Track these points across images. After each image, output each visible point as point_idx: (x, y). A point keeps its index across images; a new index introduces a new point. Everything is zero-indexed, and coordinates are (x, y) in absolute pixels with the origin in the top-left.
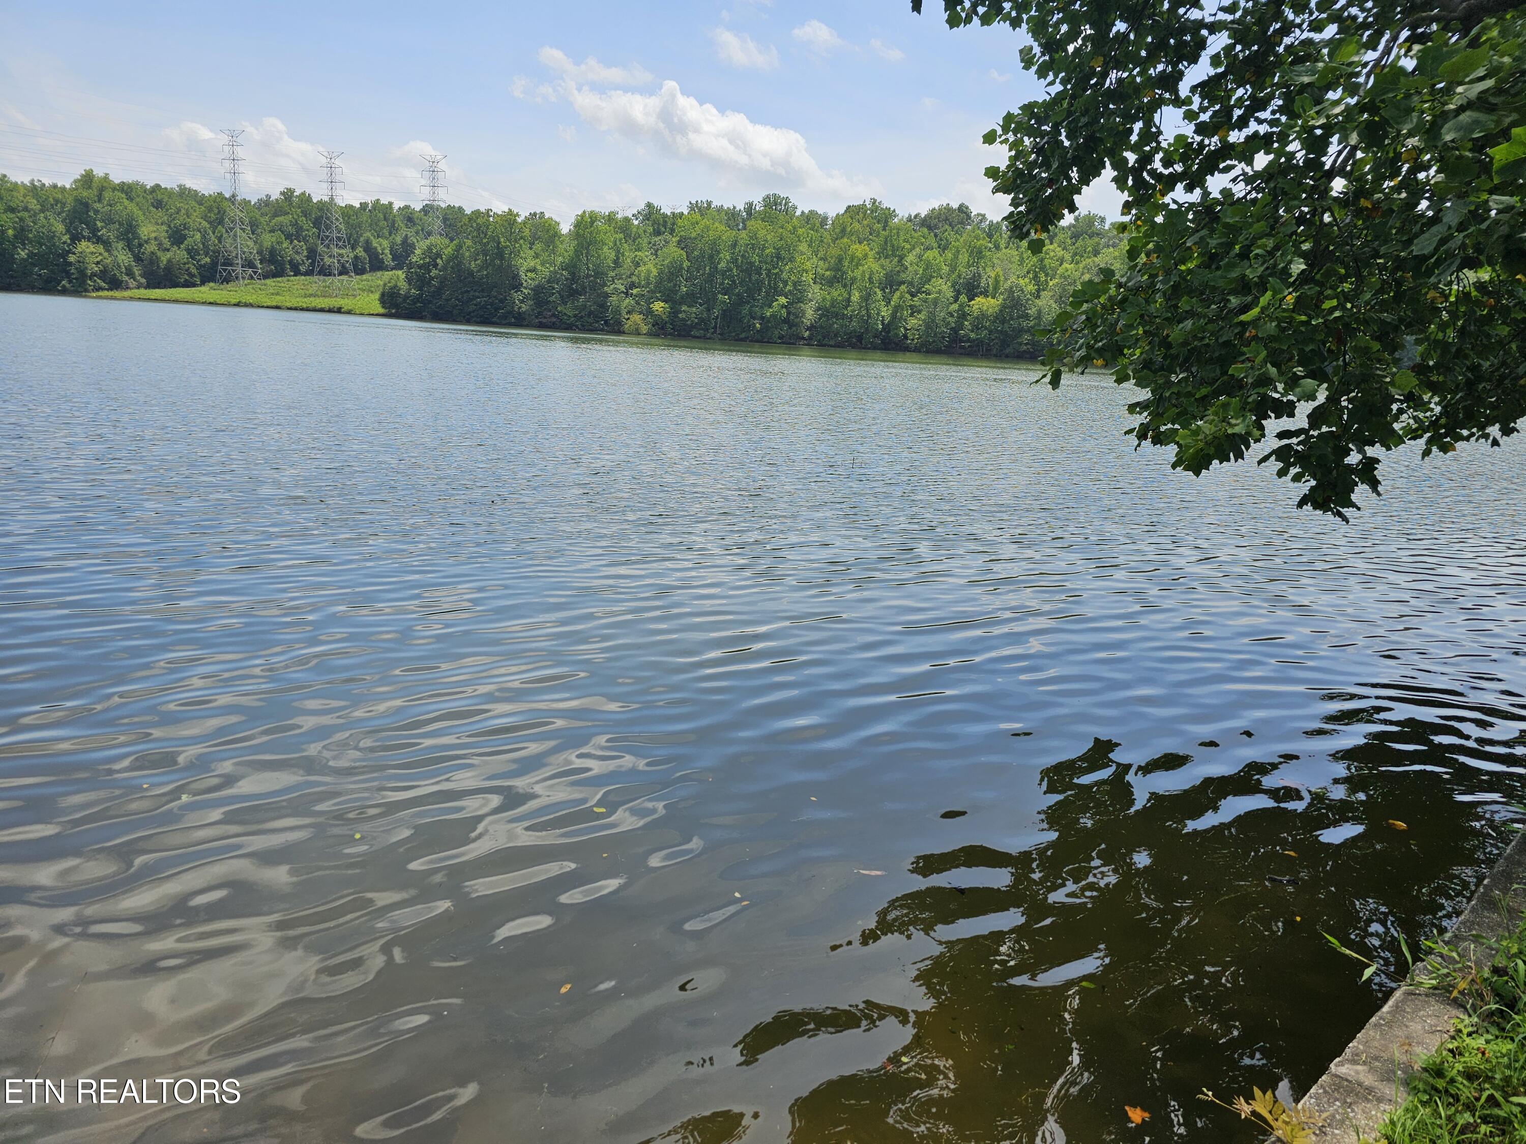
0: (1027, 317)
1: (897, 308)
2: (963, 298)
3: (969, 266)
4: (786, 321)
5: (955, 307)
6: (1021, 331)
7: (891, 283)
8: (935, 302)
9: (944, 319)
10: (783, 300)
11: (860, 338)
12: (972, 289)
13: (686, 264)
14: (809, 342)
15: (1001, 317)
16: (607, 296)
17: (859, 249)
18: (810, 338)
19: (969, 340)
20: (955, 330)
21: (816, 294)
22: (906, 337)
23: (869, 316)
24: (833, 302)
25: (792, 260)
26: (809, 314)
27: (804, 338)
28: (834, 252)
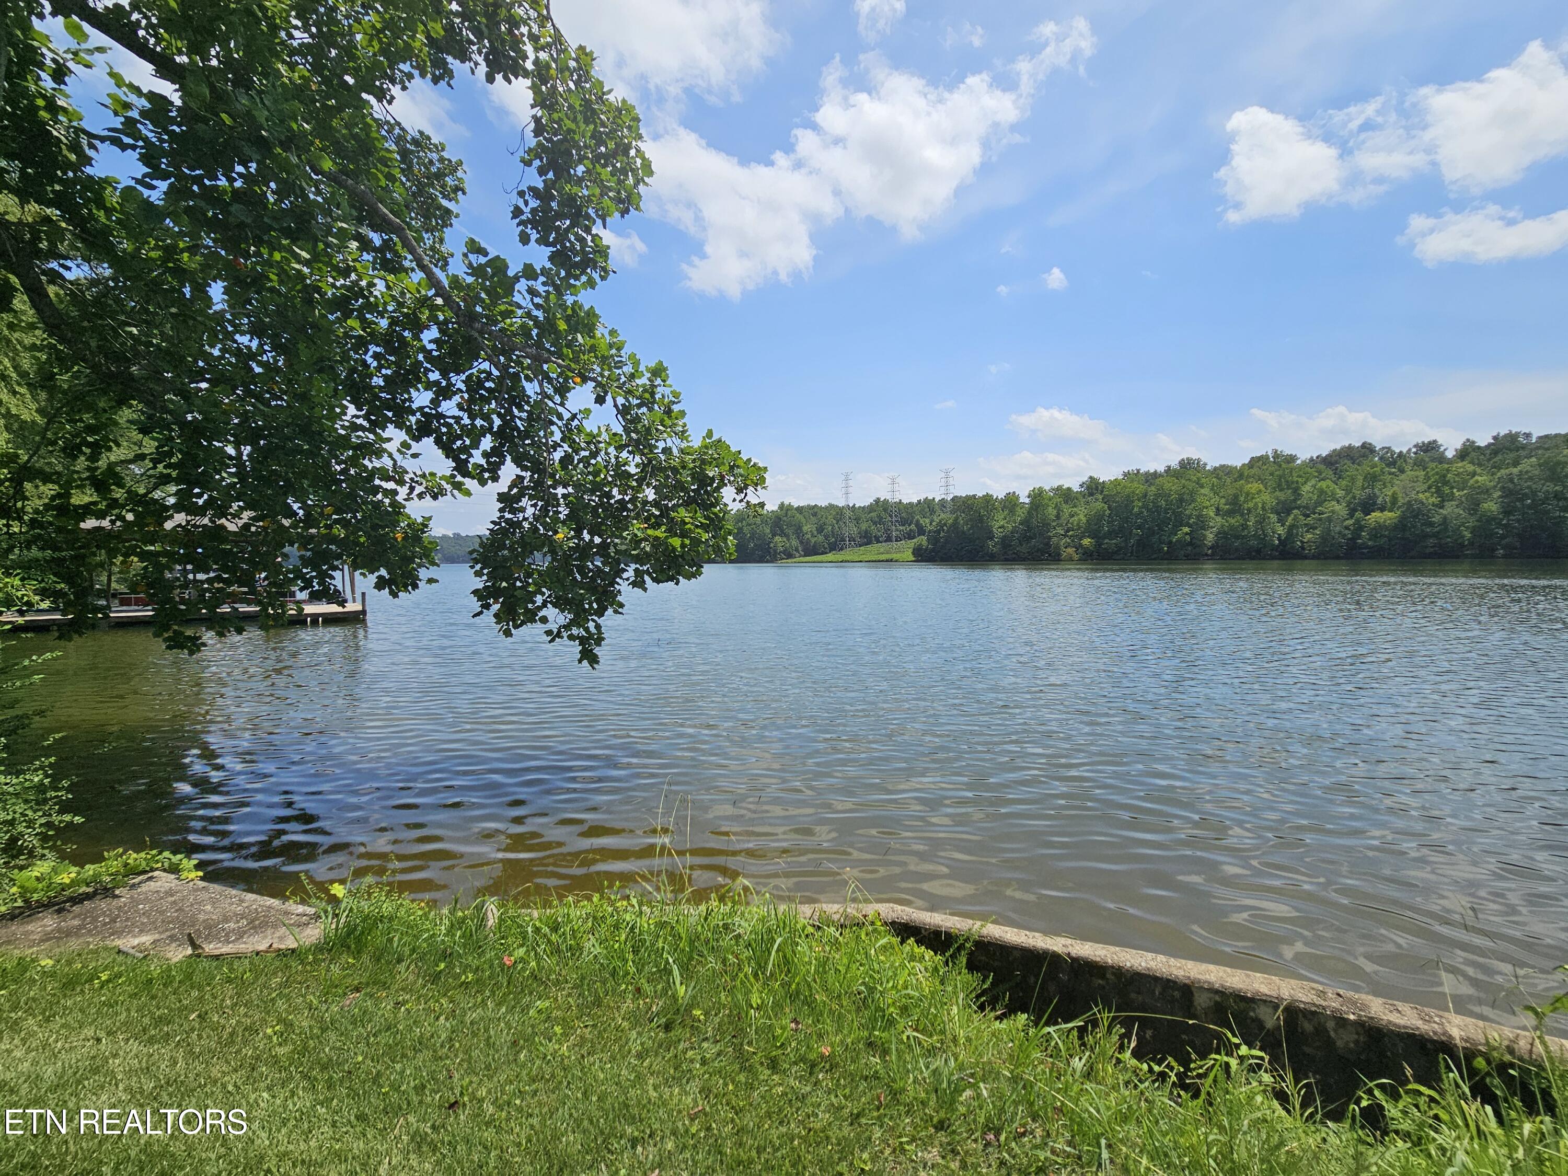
0: (1431, 524)
1: (1292, 527)
2: (1358, 514)
3: (1363, 488)
4: (1190, 543)
5: (1351, 522)
6: (1426, 536)
7: (1283, 510)
8: (1329, 519)
9: (1340, 533)
10: (1187, 529)
11: (1259, 551)
12: (1368, 506)
13: (1108, 512)
14: (1212, 558)
15: (1401, 525)
16: (1050, 538)
17: (1254, 487)
18: (1213, 554)
19: (1367, 547)
20: (1353, 539)
21: (1216, 523)
22: (1303, 548)
23: (1266, 536)
24: (1231, 527)
25: (1194, 501)
26: (1210, 537)
27: (1207, 555)
28: (1231, 491)
